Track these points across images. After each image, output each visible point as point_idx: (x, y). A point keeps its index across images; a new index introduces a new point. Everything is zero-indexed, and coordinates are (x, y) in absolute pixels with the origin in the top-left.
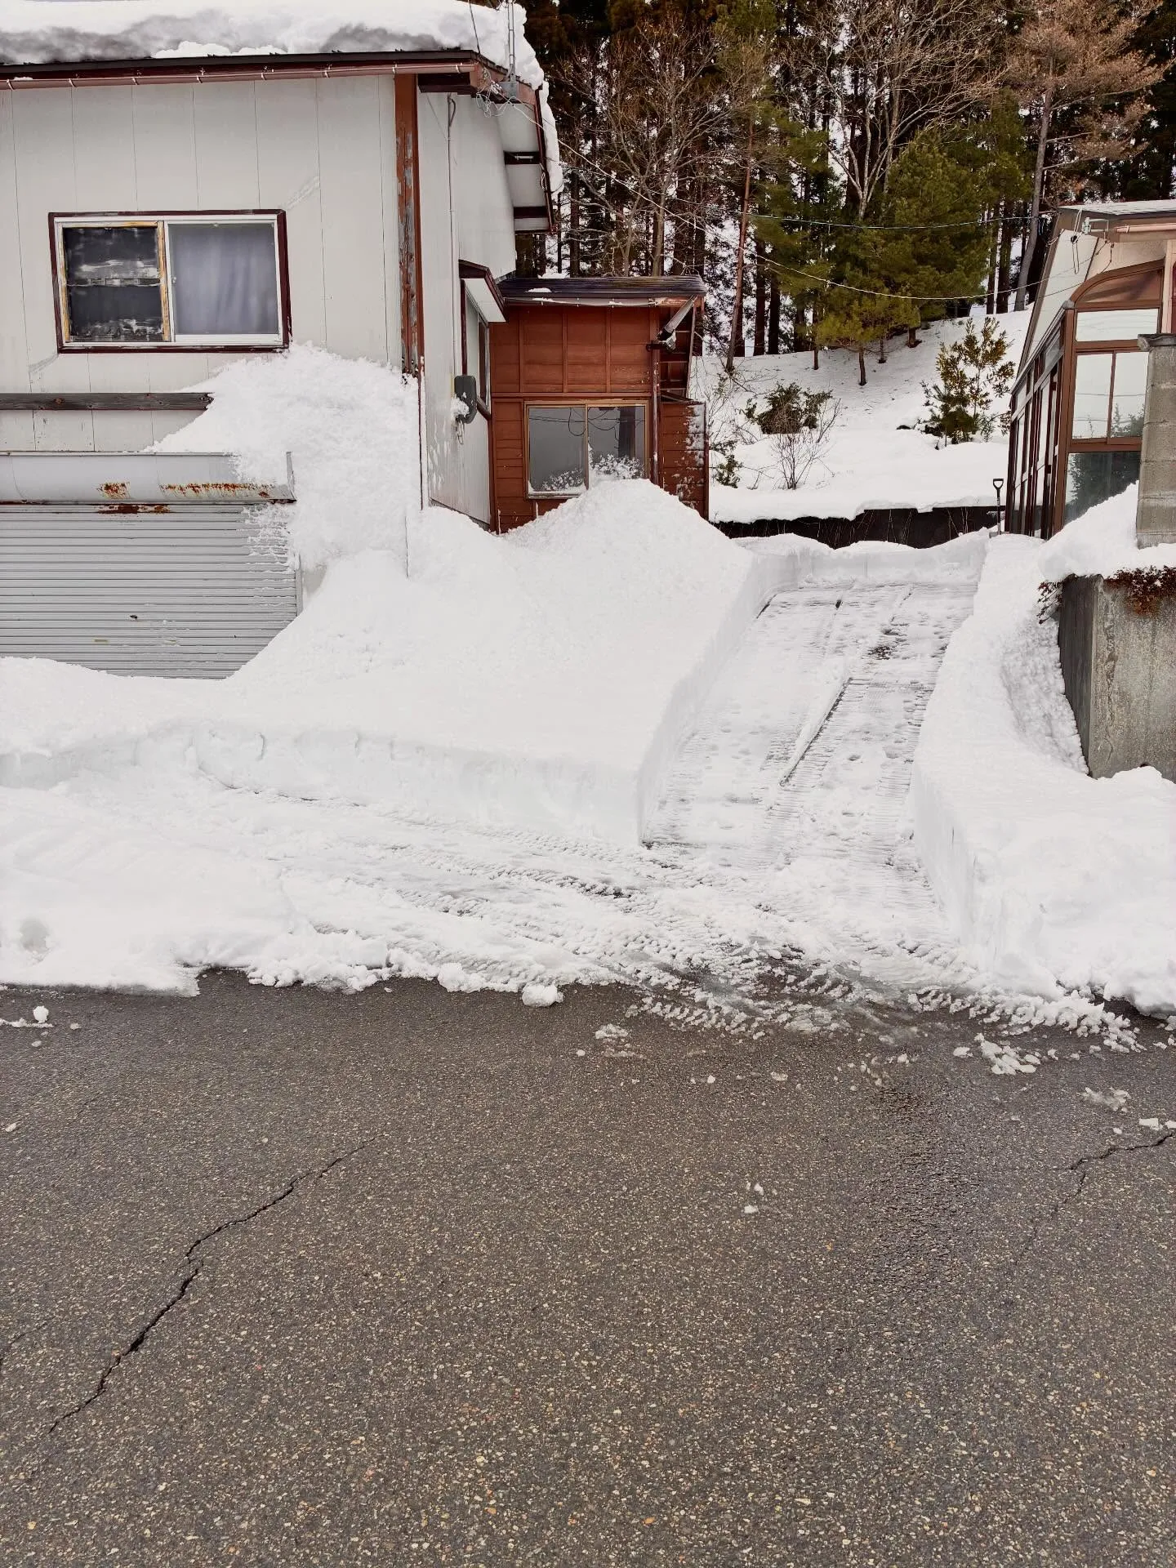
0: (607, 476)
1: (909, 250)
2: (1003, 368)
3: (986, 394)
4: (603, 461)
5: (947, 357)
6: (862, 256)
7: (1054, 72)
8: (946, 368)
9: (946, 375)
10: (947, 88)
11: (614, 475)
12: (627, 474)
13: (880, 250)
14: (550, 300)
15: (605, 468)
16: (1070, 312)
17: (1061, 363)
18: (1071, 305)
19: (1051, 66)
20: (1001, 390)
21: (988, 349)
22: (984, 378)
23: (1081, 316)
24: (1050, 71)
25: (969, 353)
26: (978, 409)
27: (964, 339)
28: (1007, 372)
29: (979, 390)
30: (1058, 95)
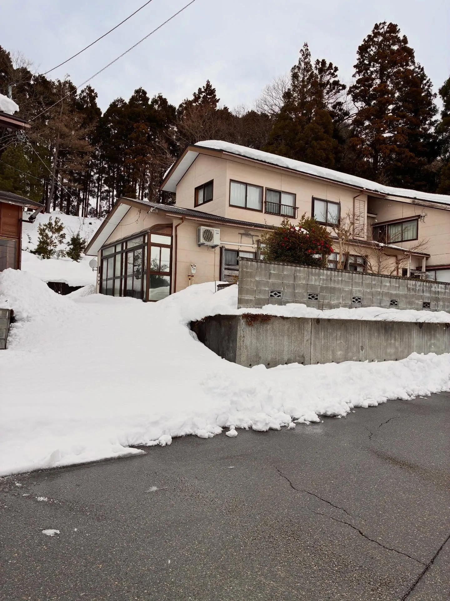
2: (61, 235)
3: (55, 243)
5: (42, 228)
7: (60, 138)
8: (41, 231)
9: (41, 234)
16: (149, 233)
17: (144, 247)
18: (149, 231)
19: (59, 136)
20: (61, 242)
21: (56, 227)
22: (55, 237)
23: (152, 235)
24: (58, 137)
25: (50, 228)
26: (52, 248)
27: (48, 223)
28: (63, 236)
29: (53, 241)
30: (61, 145)
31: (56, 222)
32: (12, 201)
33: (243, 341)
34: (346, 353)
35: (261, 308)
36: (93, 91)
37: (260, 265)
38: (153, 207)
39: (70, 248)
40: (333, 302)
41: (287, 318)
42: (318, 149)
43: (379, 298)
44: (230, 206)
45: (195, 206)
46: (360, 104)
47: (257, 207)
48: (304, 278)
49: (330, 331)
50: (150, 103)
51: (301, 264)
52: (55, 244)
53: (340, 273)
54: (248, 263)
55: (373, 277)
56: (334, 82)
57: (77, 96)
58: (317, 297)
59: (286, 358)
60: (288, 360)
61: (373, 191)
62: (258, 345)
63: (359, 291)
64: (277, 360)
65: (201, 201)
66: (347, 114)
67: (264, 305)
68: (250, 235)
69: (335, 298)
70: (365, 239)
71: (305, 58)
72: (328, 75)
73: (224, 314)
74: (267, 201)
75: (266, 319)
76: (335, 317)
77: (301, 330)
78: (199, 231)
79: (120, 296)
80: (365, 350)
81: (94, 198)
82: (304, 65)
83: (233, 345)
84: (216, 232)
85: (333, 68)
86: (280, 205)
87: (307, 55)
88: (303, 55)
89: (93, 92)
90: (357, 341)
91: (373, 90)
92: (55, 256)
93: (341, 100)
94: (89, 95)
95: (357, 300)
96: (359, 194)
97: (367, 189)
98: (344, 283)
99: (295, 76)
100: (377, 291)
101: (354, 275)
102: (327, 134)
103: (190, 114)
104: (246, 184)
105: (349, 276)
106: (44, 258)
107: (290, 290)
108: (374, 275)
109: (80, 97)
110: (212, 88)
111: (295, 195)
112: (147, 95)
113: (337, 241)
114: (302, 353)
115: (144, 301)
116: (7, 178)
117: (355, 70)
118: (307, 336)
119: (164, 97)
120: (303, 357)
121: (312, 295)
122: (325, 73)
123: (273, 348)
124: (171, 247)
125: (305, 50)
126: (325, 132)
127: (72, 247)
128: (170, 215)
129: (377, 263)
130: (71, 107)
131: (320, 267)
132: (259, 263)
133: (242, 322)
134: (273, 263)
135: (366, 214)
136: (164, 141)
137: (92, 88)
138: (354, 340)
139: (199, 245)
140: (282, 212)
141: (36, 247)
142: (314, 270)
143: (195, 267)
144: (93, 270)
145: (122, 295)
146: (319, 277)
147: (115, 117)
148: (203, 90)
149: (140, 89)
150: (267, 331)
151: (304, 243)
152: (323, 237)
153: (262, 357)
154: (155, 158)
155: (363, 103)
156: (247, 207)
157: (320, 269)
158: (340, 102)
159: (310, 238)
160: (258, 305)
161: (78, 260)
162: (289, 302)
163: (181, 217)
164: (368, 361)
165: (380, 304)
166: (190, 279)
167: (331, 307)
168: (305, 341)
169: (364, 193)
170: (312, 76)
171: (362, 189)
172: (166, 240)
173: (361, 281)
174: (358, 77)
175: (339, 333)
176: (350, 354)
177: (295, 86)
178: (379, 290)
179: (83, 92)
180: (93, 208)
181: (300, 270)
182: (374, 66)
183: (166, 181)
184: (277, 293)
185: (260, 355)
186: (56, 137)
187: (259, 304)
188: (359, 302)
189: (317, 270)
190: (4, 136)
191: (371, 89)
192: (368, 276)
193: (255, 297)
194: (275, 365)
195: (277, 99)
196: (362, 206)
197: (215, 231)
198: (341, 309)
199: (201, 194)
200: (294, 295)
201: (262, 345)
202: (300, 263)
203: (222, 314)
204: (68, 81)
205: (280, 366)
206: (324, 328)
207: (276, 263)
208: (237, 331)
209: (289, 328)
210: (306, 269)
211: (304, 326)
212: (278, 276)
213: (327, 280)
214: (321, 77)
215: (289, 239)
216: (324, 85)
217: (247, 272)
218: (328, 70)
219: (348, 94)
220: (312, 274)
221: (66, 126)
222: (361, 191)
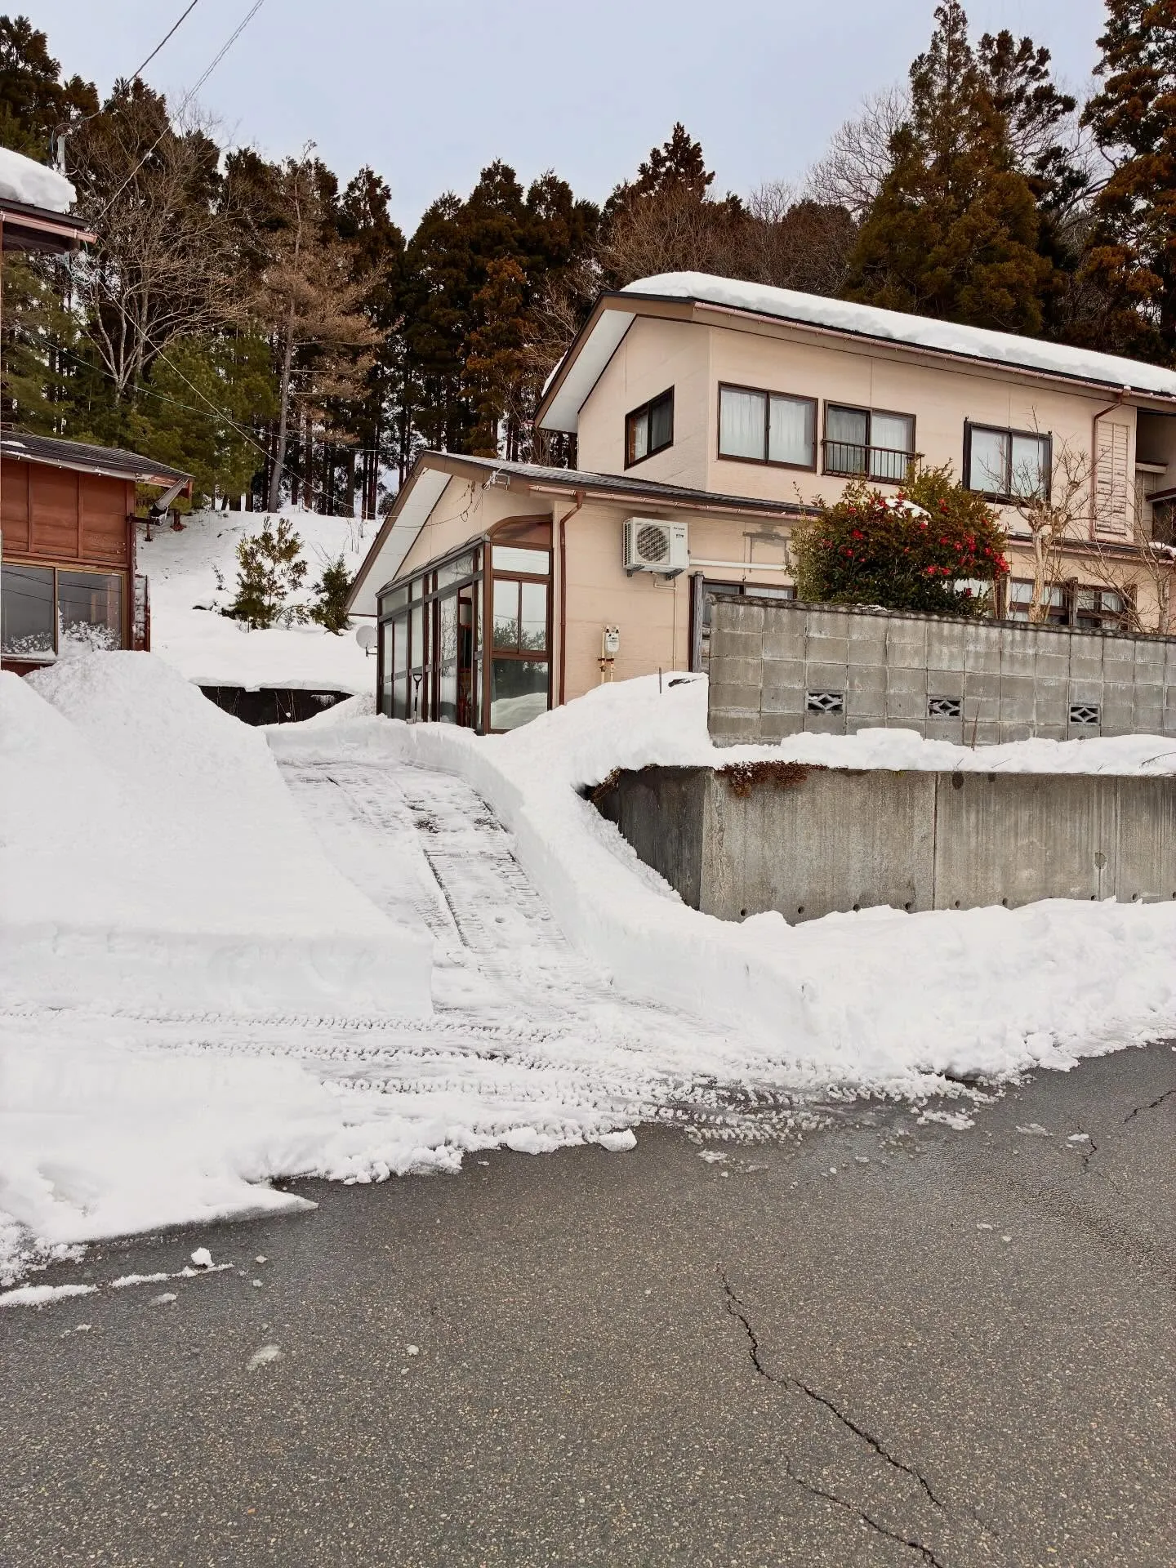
0: (80, 644)
1: (178, 441)
2: (296, 565)
3: (282, 587)
4: (75, 627)
5: (247, 547)
6: (131, 438)
7: (297, 313)
8: (245, 558)
9: (245, 564)
10: (198, 302)
11: (87, 643)
12: (102, 643)
13: (150, 436)
14: (28, 456)
15: (78, 635)
16: (487, 545)
17: (476, 583)
18: (487, 538)
19: (293, 308)
20: (295, 584)
21: (283, 546)
22: (280, 571)
23: (496, 550)
24: (292, 311)
25: (266, 547)
26: (274, 600)
27: (261, 535)
28: (300, 569)
29: (275, 582)
30: (300, 332)
31: (281, 533)
32: (102, 466)
33: (721, 844)
34: (1046, 873)
35: (779, 744)
36: (378, 183)
37: (776, 615)
38: (496, 469)
39: (322, 601)
40: (1007, 723)
41: (860, 773)
42: (992, 288)
43: (1156, 706)
44: (722, 457)
45: (628, 465)
46: (1121, 151)
47: (801, 457)
48: (916, 652)
49: (995, 808)
50: (524, 200)
51: (907, 610)
52: (280, 591)
53: (1030, 634)
54: (738, 611)
55: (1138, 643)
56: (1038, 90)
57: (338, 199)
58: (957, 708)
59: (855, 892)
60: (863, 896)
61: (1155, 393)
62: (768, 853)
63: (1093, 687)
64: (828, 896)
65: (641, 449)
66: (1077, 180)
67: (789, 734)
68: (778, 536)
69: (1015, 708)
70: (1130, 539)
71: (953, 30)
72: (1020, 74)
73: (668, 764)
74: (829, 438)
75: (789, 776)
76: (1015, 768)
77: (904, 809)
78: (625, 531)
79: (425, 720)
80: (1110, 867)
81: (391, 467)
82: (949, 50)
83: (692, 854)
84: (676, 532)
85: (1035, 54)
86: (867, 450)
87: (956, 24)
88: (944, 23)
89: (379, 186)
90: (1085, 838)
91: (1157, 107)
92: (282, 621)
93: (1062, 141)
94: (370, 193)
95: (1084, 714)
96: (1111, 405)
97: (1134, 389)
98: (1042, 664)
99: (922, 85)
100: (1153, 686)
101: (1075, 638)
102: (1022, 242)
103: (630, 221)
104: (767, 394)
105: (1059, 643)
106: (254, 627)
107: (873, 688)
108: (1143, 637)
109: (346, 203)
110: (693, 143)
111: (913, 417)
112: (517, 181)
113: (1028, 544)
114: (908, 876)
115: (478, 733)
116: (165, 427)
117: (1100, 54)
118: (922, 825)
119: (560, 180)
120: (910, 886)
121: (939, 701)
122: (1012, 69)
123: (815, 862)
124: (548, 580)
125: (951, 7)
126: (1011, 238)
127: (325, 596)
128: (543, 488)
129: (1156, 604)
130: (320, 228)
131: (966, 618)
132: (774, 610)
133: (717, 787)
134: (817, 607)
135: (1132, 465)
136: (564, 303)
137: (375, 176)
138: (1073, 836)
139: (629, 573)
140: (876, 469)
141: (233, 600)
142: (946, 625)
143: (616, 635)
144: (367, 653)
145: (429, 718)
146: (963, 646)
147: (437, 249)
148: (664, 153)
149: (496, 166)
150: (794, 811)
151: (914, 545)
152: (973, 525)
153: (780, 888)
154: (544, 350)
155: (1129, 146)
156: (771, 458)
157: (967, 623)
158: (1060, 148)
159: (933, 526)
160: (768, 735)
161: (341, 631)
162: (867, 725)
163: (572, 492)
164: (1114, 898)
165: (1162, 724)
166: (602, 669)
167: (1002, 737)
168: (916, 840)
169: (1125, 400)
170: (970, 79)
171: (1120, 390)
172: (536, 561)
173: (1097, 657)
174: (1110, 73)
175: (1024, 815)
176: (1060, 878)
177: (922, 113)
178: (1159, 683)
179: (352, 187)
180: (390, 496)
181: (902, 628)
182: (1159, 39)
183: (549, 399)
184: (830, 698)
185: (774, 882)
186: (287, 310)
187: (773, 731)
188: (1093, 720)
189: (958, 628)
190: (158, 317)
191: (1150, 104)
192: (1122, 641)
193: (760, 712)
194: (820, 913)
195: (877, 161)
196: (1120, 442)
197: (672, 530)
198: (1034, 742)
199: (642, 431)
200: (884, 701)
201: (781, 852)
202: (903, 605)
203: (662, 763)
204: (313, 162)
205: (834, 917)
206: (977, 801)
207: (826, 608)
208: (701, 813)
209: (864, 803)
210: (921, 623)
211: (913, 798)
212: (833, 647)
213: (987, 655)
214: (1001, 82)
215: (866, 533)
216: (1005, 103)
217: (733, 638)
218: (1018, 59)
219: (1082, 124)
220: (941, 639)
221: (309, 279)
222: (1117, 395)
